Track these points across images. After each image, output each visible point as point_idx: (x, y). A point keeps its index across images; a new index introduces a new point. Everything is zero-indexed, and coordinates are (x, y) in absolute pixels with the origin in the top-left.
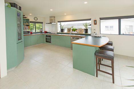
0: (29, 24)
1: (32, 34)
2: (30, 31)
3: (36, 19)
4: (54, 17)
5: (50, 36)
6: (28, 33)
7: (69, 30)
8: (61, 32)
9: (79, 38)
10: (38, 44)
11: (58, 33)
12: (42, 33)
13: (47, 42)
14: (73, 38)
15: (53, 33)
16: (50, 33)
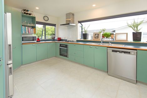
0: (35, 25)
1: (40, 41)
2: (37, 37)
3: (46, 19)
4: (73, 15)
5: (66, 46)
6: (33, 40)
7: (96, 35)
8: (83, 39)
9: (129, 53)
10: (48, 58)
11: (78, 41)
12: (54, 40)
13: (61, 55)
14: (113, 51)
15: (71, 41)
16: (66, 40)
